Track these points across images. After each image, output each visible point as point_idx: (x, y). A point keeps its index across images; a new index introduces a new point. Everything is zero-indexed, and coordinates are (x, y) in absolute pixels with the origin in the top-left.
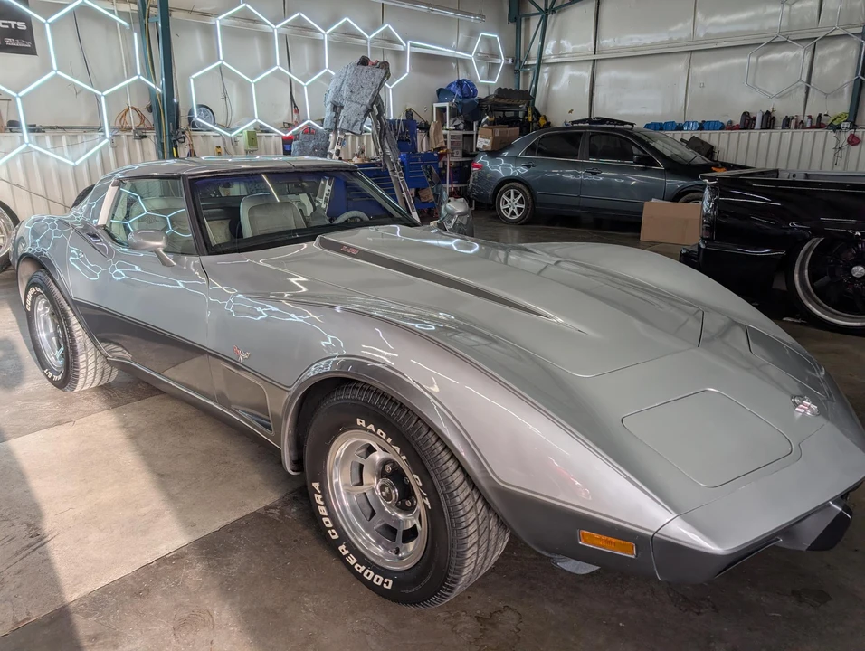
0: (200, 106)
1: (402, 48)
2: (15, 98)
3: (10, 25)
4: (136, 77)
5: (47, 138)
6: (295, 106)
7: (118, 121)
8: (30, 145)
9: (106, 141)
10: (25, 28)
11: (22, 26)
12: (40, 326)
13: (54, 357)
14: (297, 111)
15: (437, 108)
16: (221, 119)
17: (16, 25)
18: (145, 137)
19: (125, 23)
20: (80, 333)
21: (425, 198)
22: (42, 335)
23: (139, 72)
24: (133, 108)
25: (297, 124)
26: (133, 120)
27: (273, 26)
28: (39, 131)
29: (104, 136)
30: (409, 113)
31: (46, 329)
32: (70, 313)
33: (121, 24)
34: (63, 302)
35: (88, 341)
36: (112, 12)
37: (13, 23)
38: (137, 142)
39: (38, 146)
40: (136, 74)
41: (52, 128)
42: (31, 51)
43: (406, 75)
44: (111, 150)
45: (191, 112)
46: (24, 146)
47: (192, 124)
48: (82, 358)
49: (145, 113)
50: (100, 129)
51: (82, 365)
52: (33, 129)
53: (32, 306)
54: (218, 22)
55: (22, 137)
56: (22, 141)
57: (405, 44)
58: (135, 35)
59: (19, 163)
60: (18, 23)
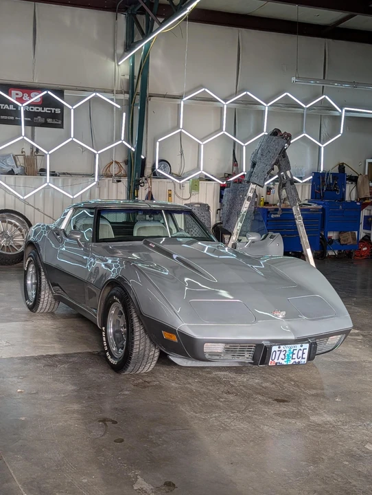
0: (160, 161)
1: (337, 114)
2: (46, 154)
3: (51, 110)
4: (120, 142)
5: (60, 180)
6: (236, 161)
7: (105, 170)
8: (50, 184)
9: (95, 183)
10: (59, 112)
11: (58, 111)
12: (29, 278)
13: (32, 294)
14: (237, 165)
15: (369, 163)
16: (175, 170)
17: (55, 111)
18: (120, 181)
19: (119, 107)
20: (44, 280)
21: (345, 241)
22: (29, 282)
23: (123, 138)
24: (115, 162)
25: (235, 174)
26: (114, 170)
27: (224, 103)
28: (56, 175)
29: (94, 180)
30: (342, 167)
31: (31, 280)
32: (42, 270)
33: (116, 107)
34: (40, 264)
35: (47, 285)
36: (112, 100)
37: (53, 109)
38: (115, 185)
39: (54, 185)
40: (121, 140)
41: (64, 174)
42: (61, 126)
43: (340, 135)
44: (97, 190)
45: (154, 166)
46: (46, 184)
47: (155, 174)
48: (43, 293)
49: (123, 165)
50: (93, 175)
51: (42, 297)
52: (53, 174)
53: (27, 268)
54: (182, 103)
55: (46, 179)
56: (46, 182)
57: (340, 111)
58: (124, 114)
59: (41, 195)
60: (56, 110)
